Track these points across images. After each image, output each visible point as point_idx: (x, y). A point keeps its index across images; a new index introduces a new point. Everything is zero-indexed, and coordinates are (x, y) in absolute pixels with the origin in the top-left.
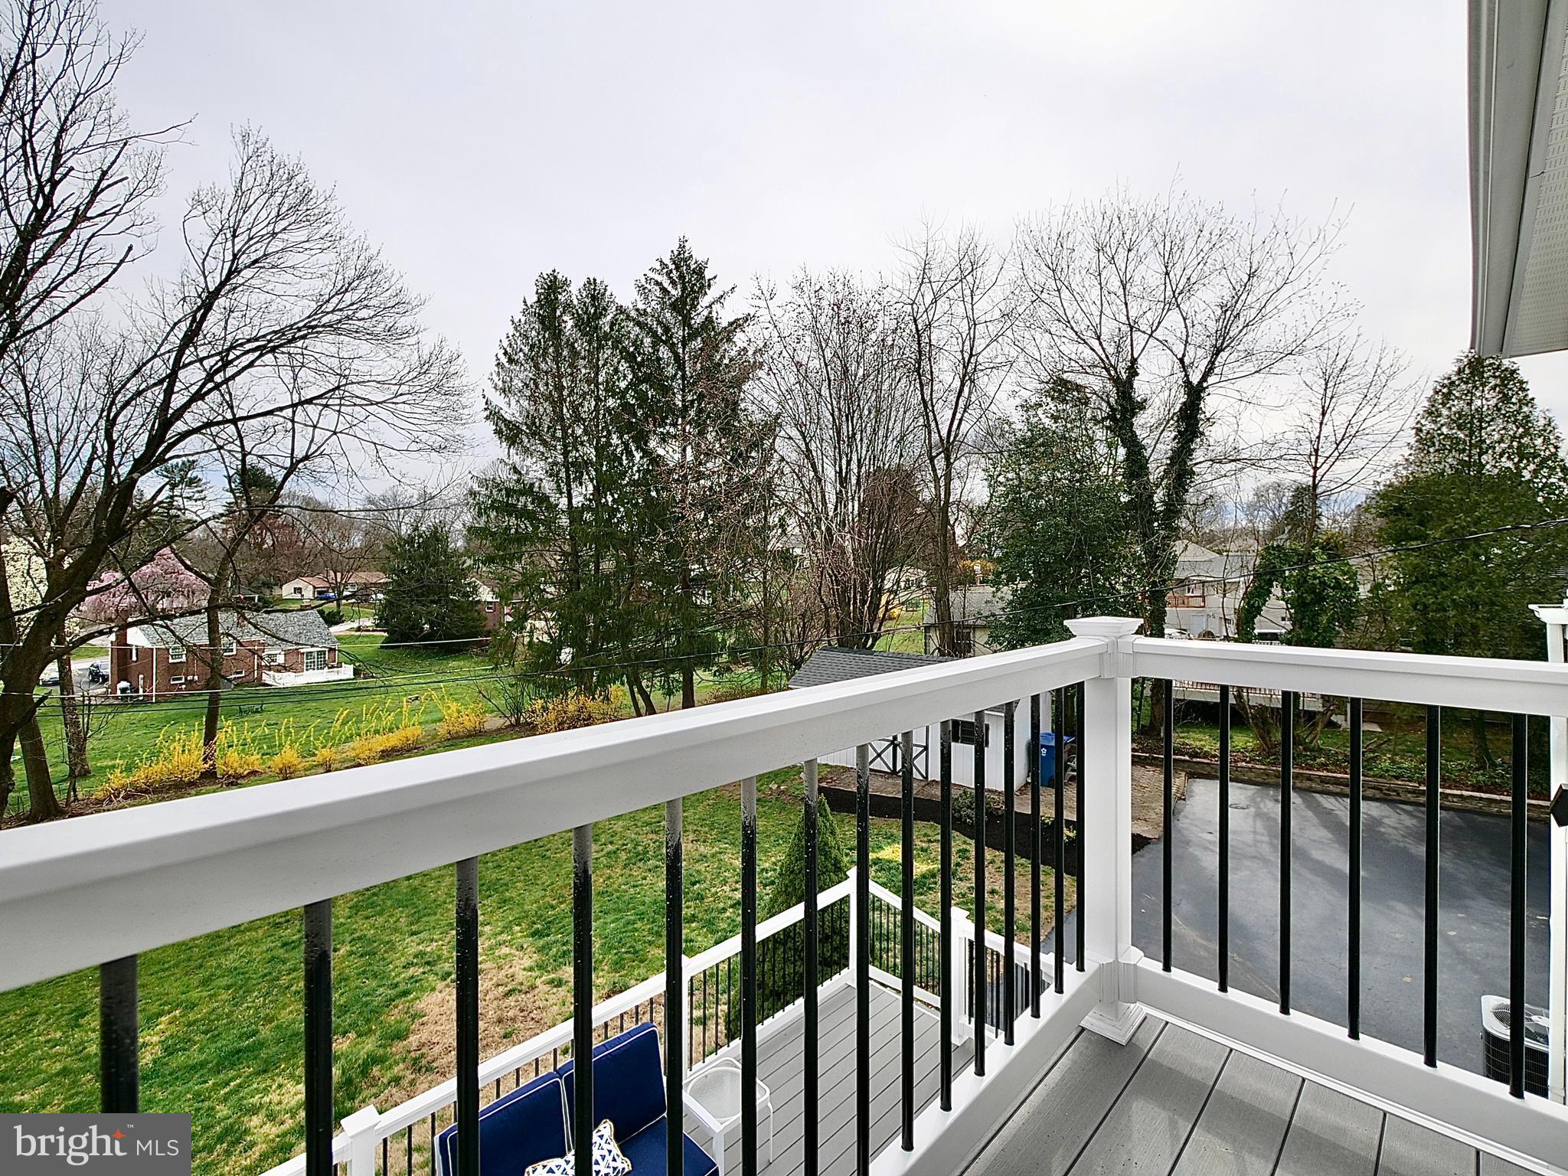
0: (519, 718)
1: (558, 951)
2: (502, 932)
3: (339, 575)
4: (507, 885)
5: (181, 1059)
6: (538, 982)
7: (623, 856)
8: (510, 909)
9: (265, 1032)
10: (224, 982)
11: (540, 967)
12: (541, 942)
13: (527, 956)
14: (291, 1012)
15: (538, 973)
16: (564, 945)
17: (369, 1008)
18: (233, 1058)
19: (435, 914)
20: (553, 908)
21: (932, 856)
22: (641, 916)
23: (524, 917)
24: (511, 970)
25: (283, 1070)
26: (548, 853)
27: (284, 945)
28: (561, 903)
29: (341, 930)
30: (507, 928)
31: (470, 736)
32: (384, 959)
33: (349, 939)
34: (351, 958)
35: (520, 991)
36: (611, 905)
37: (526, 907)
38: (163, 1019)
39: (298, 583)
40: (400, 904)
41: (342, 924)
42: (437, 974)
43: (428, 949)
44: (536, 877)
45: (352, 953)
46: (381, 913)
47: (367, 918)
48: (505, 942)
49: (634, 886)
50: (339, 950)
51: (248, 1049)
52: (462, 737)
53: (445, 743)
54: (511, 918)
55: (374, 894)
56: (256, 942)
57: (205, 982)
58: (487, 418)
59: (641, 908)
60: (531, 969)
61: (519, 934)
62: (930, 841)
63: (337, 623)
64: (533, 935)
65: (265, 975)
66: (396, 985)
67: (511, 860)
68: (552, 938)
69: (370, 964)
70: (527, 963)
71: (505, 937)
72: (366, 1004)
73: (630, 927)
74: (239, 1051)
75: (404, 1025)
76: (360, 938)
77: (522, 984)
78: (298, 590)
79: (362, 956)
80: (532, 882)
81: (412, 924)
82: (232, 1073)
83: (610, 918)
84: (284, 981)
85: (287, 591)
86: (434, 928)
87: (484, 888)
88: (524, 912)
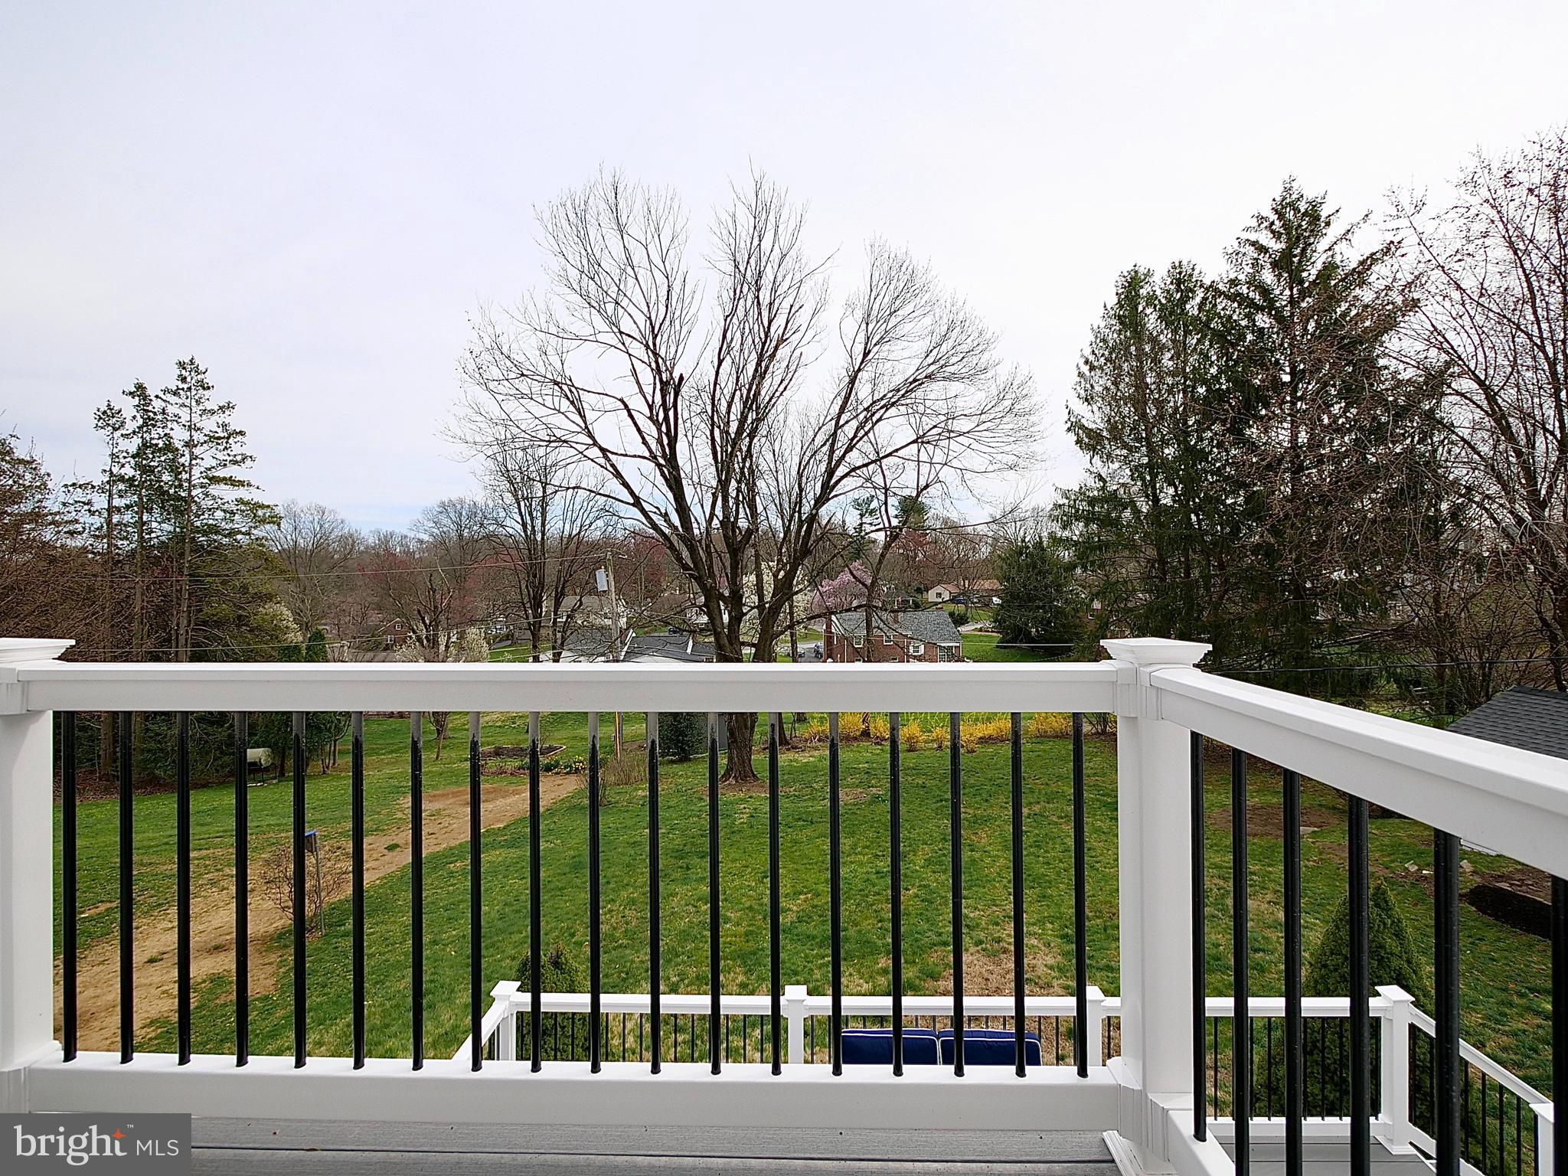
0: (1104, 729)
2: (1034, 924)
3: (967, 582)
4: (1050, 882)
5: (802, 928)
6: (1055, 983)
8: (1048, 906)
11: (1060, 970)
13: (1052, 956)
14: (869, 924)
15: (1057, 974)
17: (919, 944)
19: (984, 887)
23: (1058, 918)
24: (1034, 962)
25: (855, 964)
27: (877, 873)
28: (1098, 917)
29: (914, 875)
30: (1041, 923)
31: (1055, 737)
32: (936, 908)
33: (917, 884)
34: (915, 900)
35: (1036, 983)
37: (1063, 910)
38: (801, 897)
39: (938, 589)
42: (972, 938)
43: (972, 915)
45: (917, 896)
47: (934, 872)
48: (1035, 934)
50: (909, 890)
52: (1049, 737)
53: (1034, 740)
54: (1046, 915)
55: (944, 855)
56: (861, 864)
58: (1069, 430)
60: (1051, 968)
61: (1050, 932)
63: (963, 624)
64: (1062, 937)
66: (940, 935)
67: (1061, 861)
69: (927, 910)
70: (1050, 961)
71: (1037, 930)
72: (917, 940)
75: (938, 969)
77: (1039, 977)
78: (939, 595)
79: (923, 901)
85: (931, 596)
86: (980, 898)
88: (1060, 913)
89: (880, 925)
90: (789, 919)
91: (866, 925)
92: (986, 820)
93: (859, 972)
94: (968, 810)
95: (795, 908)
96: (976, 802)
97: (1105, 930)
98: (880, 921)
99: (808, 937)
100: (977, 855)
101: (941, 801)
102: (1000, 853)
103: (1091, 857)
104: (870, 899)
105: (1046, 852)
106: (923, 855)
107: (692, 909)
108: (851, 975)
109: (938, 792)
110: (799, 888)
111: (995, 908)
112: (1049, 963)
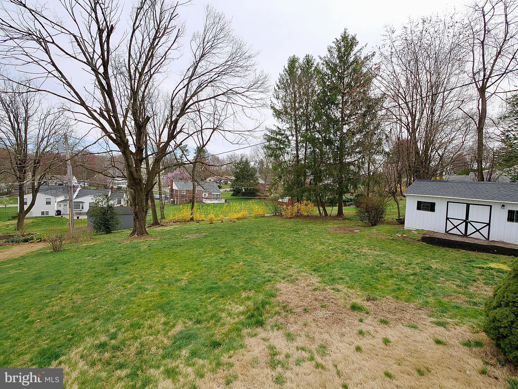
5: (193, 286)
9: (220, 284)
10: (204, 266)
14: (228, 279)
17: (257, 283)
18: (211, 290)
24: (311, 281)
31: (261, 217)
32: (257, 268)
35: (320, 290)
42: (279, 277)
43: (273, 268)
45: (244, 265)
50: (239, 263)
51: (215, 288)
57: (198, 265)
66: (265, 277)
69: (252, 269)
72: (255, 282)
74: (212, 288)
75: (273, 292)
77: (319, 287)
79: (248, 266)
82: (211, 295)
89: (233, 278)
90: (183, 284)
91: (225, 279)
93: (233, 301)
95: (185, 278)
98: (233, 277)
99: (198, 290)
104: (223, 268)
107: (121, 288)
108: (230, 304)
110: (184, 269)
112: (317, 281)
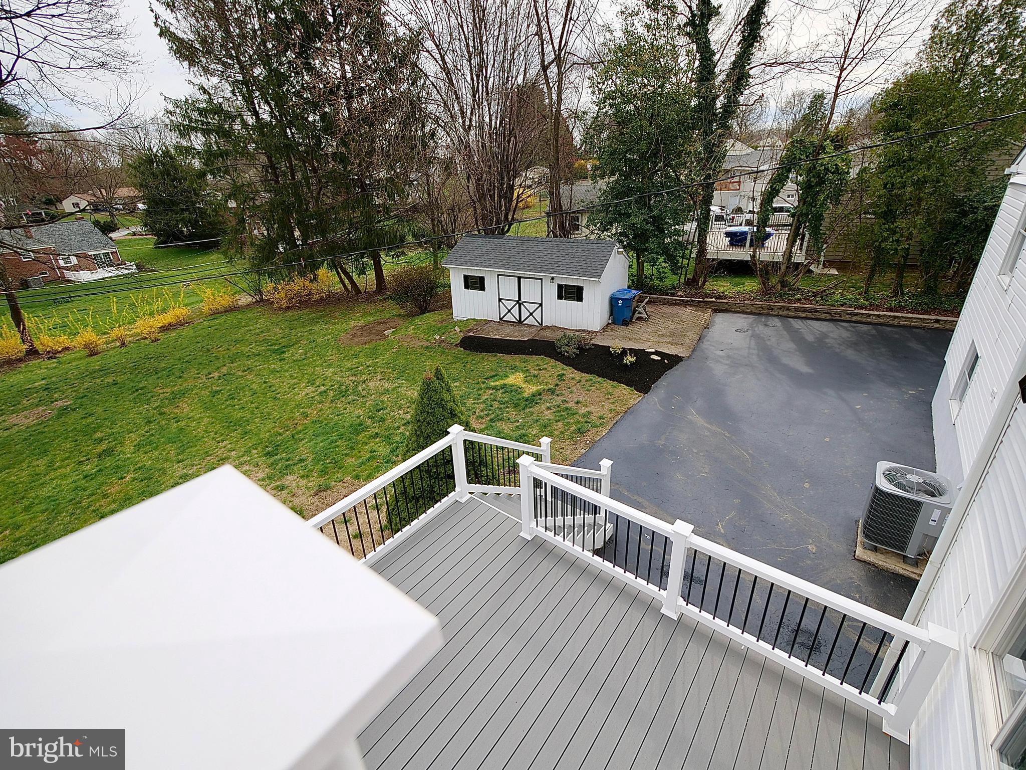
0: (262, 296)
1: (282, 465)
2: (244, 455)
4: (248, 421)
7: (331, 394)
8: (250, 438)
11: (269, 478)
12: (272, 460)
13: (261, 471)
15: (268, 482)
16: (287, 461)
19: (196, 446)
20: (281, 435)
21: (541, 380)
22: (341, 437)
23: (259, 444)
26: (278, 396)
28: (287, 431)
29: (127, 463)
30: (248, 452)
31: (226, 312)
32: (158, 482)
33: (132, 469)
34: (134, 483)
36: (320, 430)
37: (262, 436)
40: (170, 441)
41: (128, 458)
44: (269, 414)
46: (156, 449)
47: (146, 453)
49: (338, 415)
50: (125, 477)
52: (221, 313)
53: (209, 318)
54: (250, 445)
55: (152, 435)
59: (341, 430)
61: (256, 456)
62: (540, 369)
64: (266, 455)
65: (71, 501)
67: (252, 403)
68: (279, 457)
69: (148, 486)
71: (246, 458)
73: (333, 445)
76: (140, 468)
79: (142, 481)
80: (265, 417)
81: (179, 454)
83: (320, 439)
84: (84, 504)
86: (195, 456)
87: (232, 424)
88: (260, 439)
92: (183, 393)
94: (165, 390)
96: (171, 381)
97: (293, 437)
100: (183, 424)
101: (137, 390)
102: (202, 415)
103: (273, 392)
105: (239, 400)
106: (132, 442)
109: (132, 384)
111: (209, 458)
112: (260, 477)
